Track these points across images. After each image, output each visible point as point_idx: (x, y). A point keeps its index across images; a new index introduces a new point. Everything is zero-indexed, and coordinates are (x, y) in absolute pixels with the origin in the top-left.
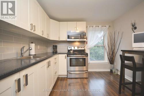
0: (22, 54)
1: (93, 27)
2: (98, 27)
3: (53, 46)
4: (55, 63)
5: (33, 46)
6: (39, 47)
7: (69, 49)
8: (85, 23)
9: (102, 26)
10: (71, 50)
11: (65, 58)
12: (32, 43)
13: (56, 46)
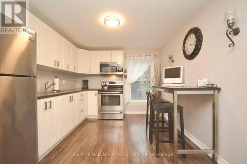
0: (46, 88)
1: (134, 56)
2: (141, 56)
3: (83, 80)
4: (82, 100)
5: (57, 81)
6: (64, 82)
7: (103, 84)
8: (122, 52)
9: (146, 56)
10: (105, 86)
11: (96, 95)
12: (56, 78)
13: (87, 81)
